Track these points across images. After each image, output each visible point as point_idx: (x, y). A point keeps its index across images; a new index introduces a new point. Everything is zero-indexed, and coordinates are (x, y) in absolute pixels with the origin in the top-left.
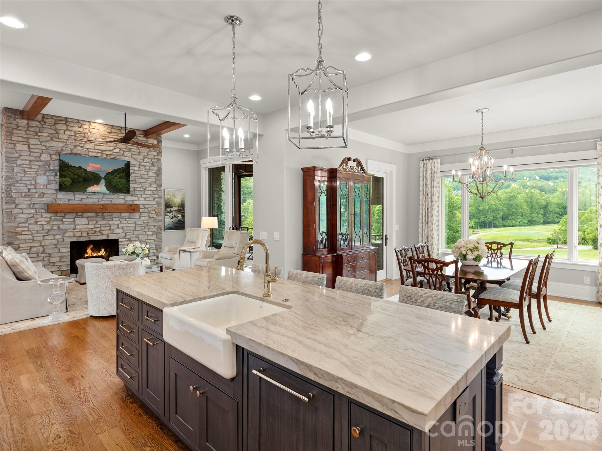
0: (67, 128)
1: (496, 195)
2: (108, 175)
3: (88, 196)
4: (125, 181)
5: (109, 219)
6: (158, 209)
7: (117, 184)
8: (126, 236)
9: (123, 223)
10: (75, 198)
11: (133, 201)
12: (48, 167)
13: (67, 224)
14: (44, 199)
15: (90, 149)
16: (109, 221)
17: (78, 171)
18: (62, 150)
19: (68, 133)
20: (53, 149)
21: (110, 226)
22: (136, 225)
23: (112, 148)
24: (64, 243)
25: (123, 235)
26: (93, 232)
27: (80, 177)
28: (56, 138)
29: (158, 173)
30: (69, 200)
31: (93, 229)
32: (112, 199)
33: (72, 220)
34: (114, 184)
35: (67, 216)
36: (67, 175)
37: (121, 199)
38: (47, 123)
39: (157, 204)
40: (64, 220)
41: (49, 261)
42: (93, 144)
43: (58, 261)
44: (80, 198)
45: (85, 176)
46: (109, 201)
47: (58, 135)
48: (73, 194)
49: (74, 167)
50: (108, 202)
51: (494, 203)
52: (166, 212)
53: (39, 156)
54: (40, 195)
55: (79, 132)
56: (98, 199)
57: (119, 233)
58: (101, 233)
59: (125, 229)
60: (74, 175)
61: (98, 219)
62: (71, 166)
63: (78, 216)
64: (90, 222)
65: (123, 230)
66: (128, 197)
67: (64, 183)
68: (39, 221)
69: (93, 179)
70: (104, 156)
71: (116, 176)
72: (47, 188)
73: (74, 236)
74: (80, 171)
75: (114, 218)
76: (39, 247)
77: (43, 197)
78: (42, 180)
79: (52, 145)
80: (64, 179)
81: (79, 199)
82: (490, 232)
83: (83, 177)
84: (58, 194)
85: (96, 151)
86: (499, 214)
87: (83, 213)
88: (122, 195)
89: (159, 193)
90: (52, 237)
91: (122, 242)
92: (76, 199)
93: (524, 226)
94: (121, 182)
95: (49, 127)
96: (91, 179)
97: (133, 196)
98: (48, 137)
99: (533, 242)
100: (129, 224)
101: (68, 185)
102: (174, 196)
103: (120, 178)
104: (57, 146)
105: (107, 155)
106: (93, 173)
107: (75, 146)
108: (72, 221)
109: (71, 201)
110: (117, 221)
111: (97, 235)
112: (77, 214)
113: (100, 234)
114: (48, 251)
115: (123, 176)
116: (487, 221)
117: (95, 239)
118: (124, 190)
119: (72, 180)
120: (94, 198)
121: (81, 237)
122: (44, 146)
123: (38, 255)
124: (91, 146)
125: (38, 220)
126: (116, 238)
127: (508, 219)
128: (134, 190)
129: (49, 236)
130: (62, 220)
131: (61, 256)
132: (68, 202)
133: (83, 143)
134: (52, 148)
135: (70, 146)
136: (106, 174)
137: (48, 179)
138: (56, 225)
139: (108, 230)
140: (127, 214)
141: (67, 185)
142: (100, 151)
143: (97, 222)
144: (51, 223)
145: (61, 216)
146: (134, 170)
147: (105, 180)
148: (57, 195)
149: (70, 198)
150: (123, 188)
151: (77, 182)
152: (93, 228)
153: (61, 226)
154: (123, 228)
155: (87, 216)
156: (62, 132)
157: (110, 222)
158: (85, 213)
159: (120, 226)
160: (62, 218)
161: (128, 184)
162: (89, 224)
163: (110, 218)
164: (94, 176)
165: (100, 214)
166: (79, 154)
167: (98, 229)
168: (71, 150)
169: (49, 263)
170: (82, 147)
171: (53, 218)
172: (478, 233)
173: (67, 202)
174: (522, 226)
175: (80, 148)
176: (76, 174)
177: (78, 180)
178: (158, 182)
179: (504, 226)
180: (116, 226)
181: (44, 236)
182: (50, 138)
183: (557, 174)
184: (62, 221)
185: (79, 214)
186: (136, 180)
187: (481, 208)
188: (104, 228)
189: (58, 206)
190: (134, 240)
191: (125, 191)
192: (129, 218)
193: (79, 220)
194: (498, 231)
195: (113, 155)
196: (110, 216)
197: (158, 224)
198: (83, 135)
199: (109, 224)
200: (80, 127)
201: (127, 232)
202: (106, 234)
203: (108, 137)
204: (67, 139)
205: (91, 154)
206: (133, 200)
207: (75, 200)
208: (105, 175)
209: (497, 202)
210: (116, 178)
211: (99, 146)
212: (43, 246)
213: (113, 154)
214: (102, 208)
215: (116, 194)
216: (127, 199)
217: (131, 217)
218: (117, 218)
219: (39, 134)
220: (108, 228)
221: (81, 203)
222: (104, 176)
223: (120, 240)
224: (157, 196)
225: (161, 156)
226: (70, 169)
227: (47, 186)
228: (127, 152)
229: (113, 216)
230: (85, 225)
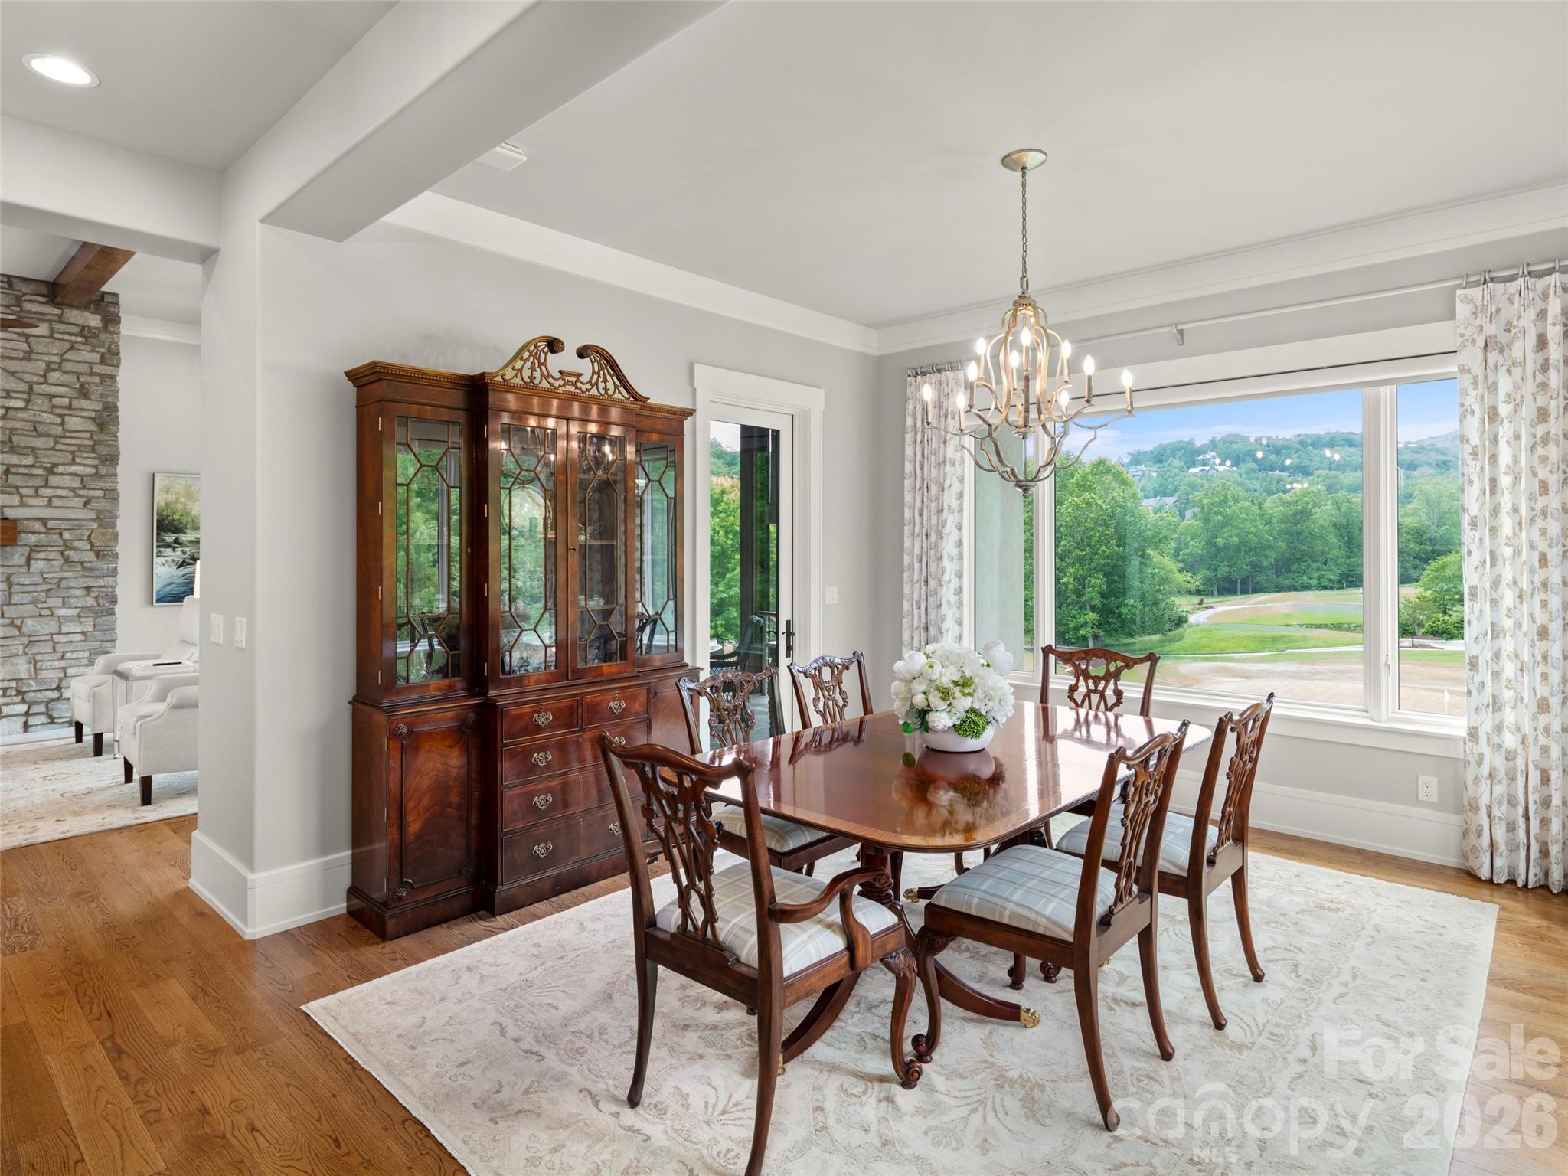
1: (1260, 508)
6: (103, 534)
29: (106, 419)
39: (98, 519)
51: (1253, 529)
52: (158, 547)
82: (1243, 604)
86: (1266, 557)
89: (108, 485)
93: (1332, 588)
99: (1352, 631)
102: (189, 495)
116: (1236, 576)
127: (1289, 571)
128: (8, 472)
172: (1212, 607)
174: (1325, 588)
178: (103, 450)
179: (1279, 589)
183: (1415, 456)
186: (16, 439)
187: (1220, 542)
194: (1265, 602)
197: (101, 582)
206: (1, 506)
209: (1261, 527)
224: (100, 493)
225: (118, 366)
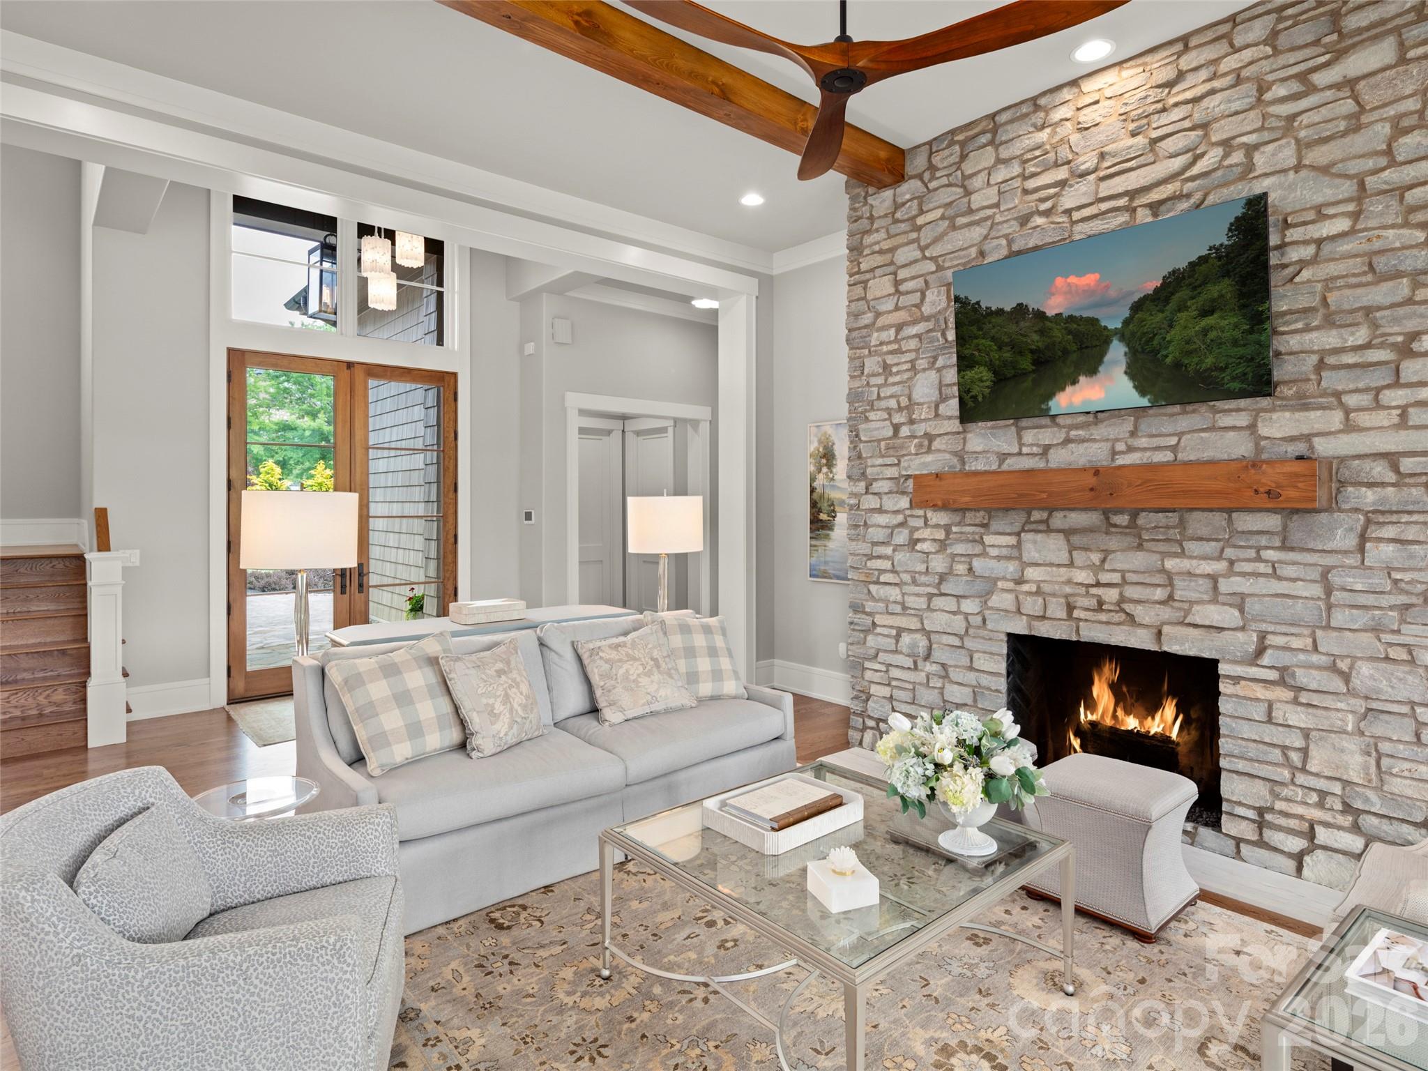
0: (997, 155)
2: (1139, 315)
3: (1068, 433)
4: (1236, 326)
5: (1162, 547)
7: (1189, 353)
8: (1261, 651)
9: (1243, 574)
10: (1021, 445)
11: (1307, 438)
12: (939, 334)
13: (995, 557)
14: (929, 458)
15: (1079, 208)
16: (1165, 555)
17: (1012, 328)
18: (982, 254)
19: (1001, 174)
20: (956, 263)
21: (1171, 584)
22: (1329, 592)
23: (1178, 163)
24: (985, 633)
25: (1249, 640)
26: (1093, 603)
27: (1021, 353)
28: (963, 215)
30: (1003, 457)
31: (1093, 591)
32: (1180, 435)
33: (1012, 540)
34: (1171, 354)
35: (995, 526)
36: (976, 353)
37: (1231, 434)
38: (939, 169)
40: (988, 539)
41: (942, 694)
42: (1092, 177)
43: (970, 702)
44: (1038, 445)
45: (1040, 344)
46: (1167, 448)
47: (965, 200)
48: (1013, 429)
49: (1000, 312)
50: (1160, 457)
53: (918, 301)
54: (920, 446)
55: (1037, 153)
56: (1109, 445)
57: (1221, 629)
58: (1128, 614)
59: (1257, 607)
60: (1000, 348)
61: (1113, 542)
62: (990, 313)
63: (1034, 526)
64: (1075, 553)
65: (1242, 611)
66: (1275, 416)
67: (968, 391)
68: (918, 540)
69: (1075, 347)
70: (1144, 216)
71: (1182, 308)
72: (937, 415)
73: (1019, 611)
74: (1022, 324)
75: (1192, 539)
76: (918, 636)
77: (929, 451)
78: (925, 388)
79: (950, 248)
80: (970, 374)
81: (1035, 450)
83: (1032, 351)
84: (969, 436)
85: (1104, 206)
87: (1051, 511)
88: (1238, 410)
90: (950, 604)
91: (1236, 679)
92: (1025, 450)
94: (1212, 335)
95: (945, 181)
96: (1066, 352)
97: (1306, 407)
98: (941, 222)
100: (1280, 578)
101: (984, 397)
103: (1205, 313)
104: (965, 246)
105: (1155, 207)
106: (1071, 318)
107: (1024, 220)
108: (1012, 547)
109: (1008, 461)
110: (1205, 558)
111: (1108, 623)
112: (1029, 515)
113: (1122, 616)
114: (937, 655)
115: (1222, 296)
117: (1097, 640)
118: (1233, 379)
119: (995, 373)
120: (1094, 440)
121: (1043, 617)
122: (931, 259)
123: (915, 663)
124: (1084, 194)
125: (916, 536)
126: (1206, 655)
128: (1321, 366)
129: (943, 598)
130: (982, 538)
131: (974, 683)
132: (1000, 466)
133: (1052, 191)
134: (951, 260)
135: (1005, 225)
136: (1131, 308)
137: (940, 382)
138: (963, 559)
139: (1161, 603)
140: (1272, 522)
141: (980, 399)
142: (1122, 202)
143: (1106, 553)
144: (949, 551)
145: (977, 521)
146: (1319, 242)
147: (1128, 345)
148: (965, 439)
149: (1006, 448)
150: (1223, 369)
151: (1015, 376)
152: (1092, 586)
153: (977, 564)
154: (1239, 599)
155: (1067, 527)
156: (978, 182)
157: (1170, 564)
158: (1057, 509)
159: (1224, 586)
160: (982, 530)
161: (1255, 337)
162: (1071, 564)
163: (1167, 540)
164: (1076, 335)
165: (1122, 520)
166: (1036, 248)
167: (1111, 595)
168: (1010, 243)
169: (944, 701)
170: (1047, 213)
171: (954, 529)
173: (994, 467)
175: (1039, 221)
176: (1007, 344)
177: (1014, 368)
180: (1205, 584)
181: (930, 596)
182: (947, 223)
184: (981, 542)
185: (1036, 515)
186: (1332, 298)
188: (1139, 588)
189: (938, 482)
190: (1314, 686)
191: (1236, 385)
192: (1285, 547)
193: (1035, 542)
195: (1188, 196)
196: (1168, 527)
198: (1051, 156)
199: (1163, 570)
200: (1043, 127)
201: (1271, 628)
202: (1147, 621)
203: (1164, 110)
204: (995, 200)
205: (1081, 231)
206: (1306, 432)
207: (1020, 454)
208: (1127, 314)
210: (1183, 316)
211: (1117, 179)
212: (928, 634)
213: (1189, 186)
214: (1092, 489)
215: (1203, 408)
216: (1264, 430)
217: (1296, 537)
218: (1208, 540)
219: (920, 221)
220: (1160, 594)
221: (1041, 465)
222: (1119, 326)
223: (1223, 669)
226: (987, 327)
227: (937, 407)
228: (1269, 148)
229: (1190, 532)
230: (1059, 566)
